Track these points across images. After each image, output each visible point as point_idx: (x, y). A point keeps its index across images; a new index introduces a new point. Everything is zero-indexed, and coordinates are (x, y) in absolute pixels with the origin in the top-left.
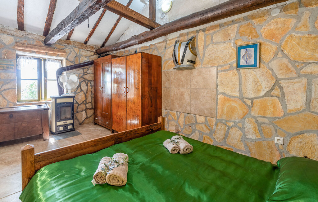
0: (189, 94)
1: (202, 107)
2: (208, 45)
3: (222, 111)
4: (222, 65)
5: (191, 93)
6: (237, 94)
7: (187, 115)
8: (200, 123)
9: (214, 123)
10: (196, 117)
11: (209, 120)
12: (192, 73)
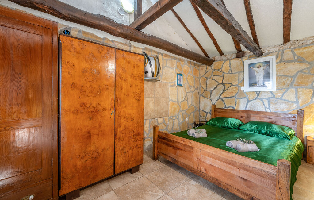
0: (153, 103)
1: (162, 111)
2: (165, 67)
3: (171, 111)
4: (171, 82)
5: (155, 101)
6: (176, 100)
7: (151, 120)
8: (160, 124)
9: (168, 120)
10: (157, 120)
11: (165, 119)
12: (155, 85)
